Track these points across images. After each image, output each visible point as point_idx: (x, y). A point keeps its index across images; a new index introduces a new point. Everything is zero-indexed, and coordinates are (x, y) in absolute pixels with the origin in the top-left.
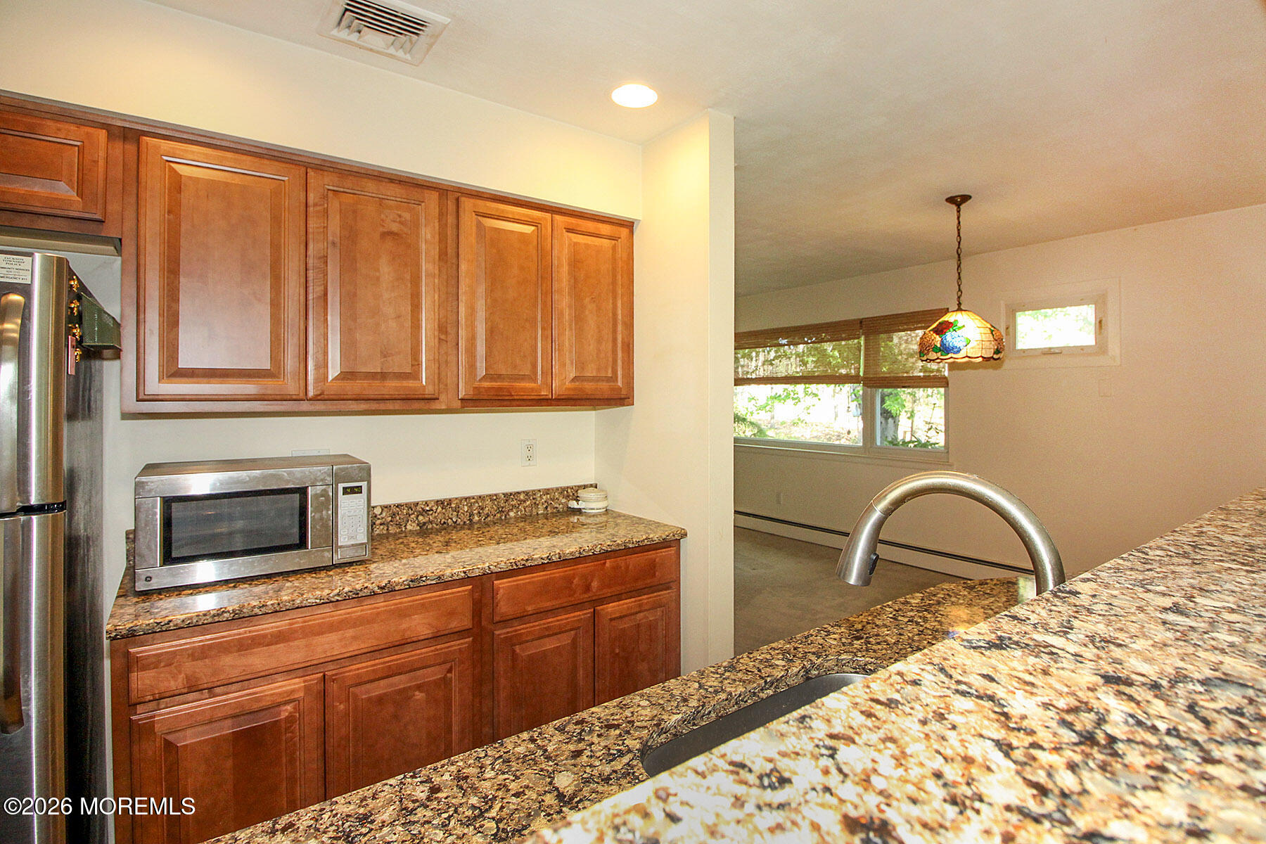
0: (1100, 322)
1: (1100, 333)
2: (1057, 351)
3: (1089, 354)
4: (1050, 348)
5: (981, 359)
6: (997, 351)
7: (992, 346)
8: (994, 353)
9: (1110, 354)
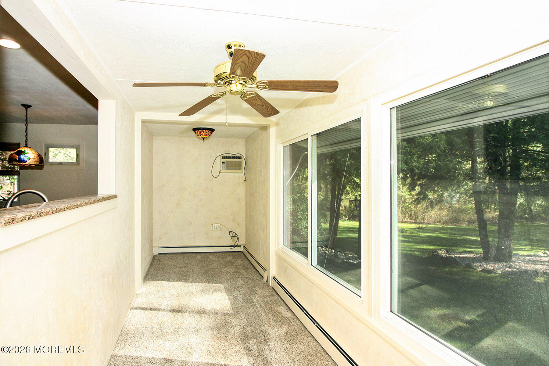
0: (78, 154)
1: (78, 158)
2: (64, 163)
3: (74, 165)
4: (61, 162)
5: (34, 165)
6: (40, 163)
7: (38, 161)
8: (39, 163)
9: (81, 165)
